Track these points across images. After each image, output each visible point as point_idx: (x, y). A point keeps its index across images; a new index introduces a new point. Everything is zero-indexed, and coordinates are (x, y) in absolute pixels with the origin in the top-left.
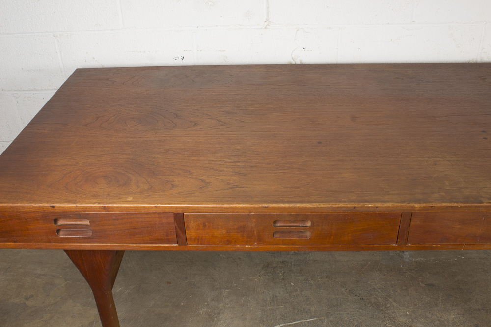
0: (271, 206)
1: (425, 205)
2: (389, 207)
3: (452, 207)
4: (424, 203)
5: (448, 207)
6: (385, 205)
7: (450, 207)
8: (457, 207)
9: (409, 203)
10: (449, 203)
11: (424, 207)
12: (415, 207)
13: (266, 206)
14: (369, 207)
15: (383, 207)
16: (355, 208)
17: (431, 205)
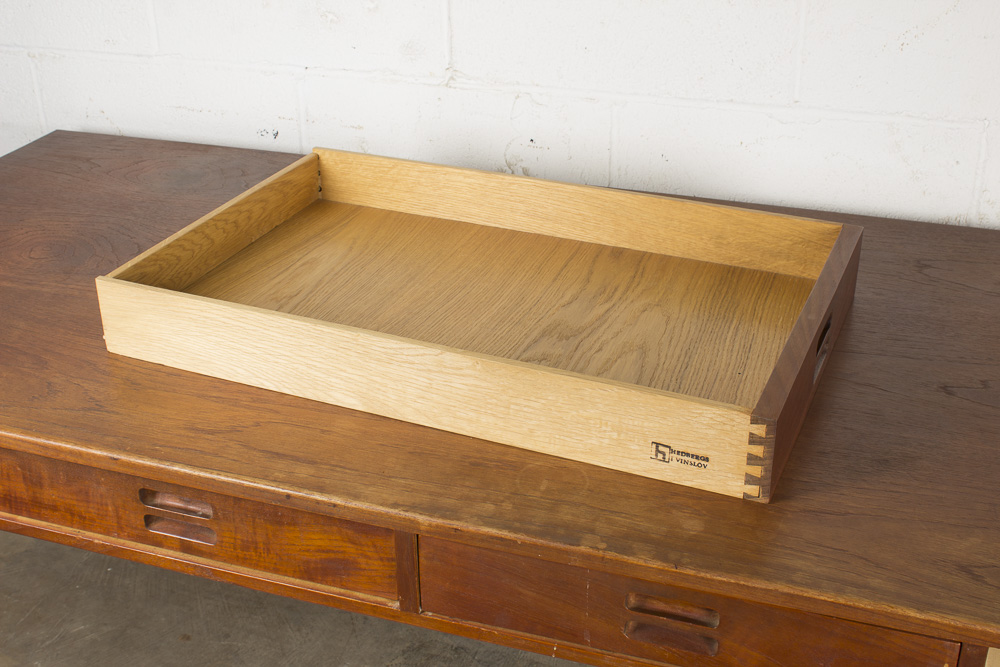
0: (124, 457)
1: (440, 521)
2: (363, 511)
3: (502, 539)
4: (444, 517)
5: (493, 537)
6: (354, 504)
7: (497, 538)
8: (515, 542)
9: (407, 511)
10: (498, 528)
11: (437, 526)
12: (418, 523)
13: (115, 456)
14: (318, 502)
15: (348, 508)
16: (288, 496)
17: (456, 524)
